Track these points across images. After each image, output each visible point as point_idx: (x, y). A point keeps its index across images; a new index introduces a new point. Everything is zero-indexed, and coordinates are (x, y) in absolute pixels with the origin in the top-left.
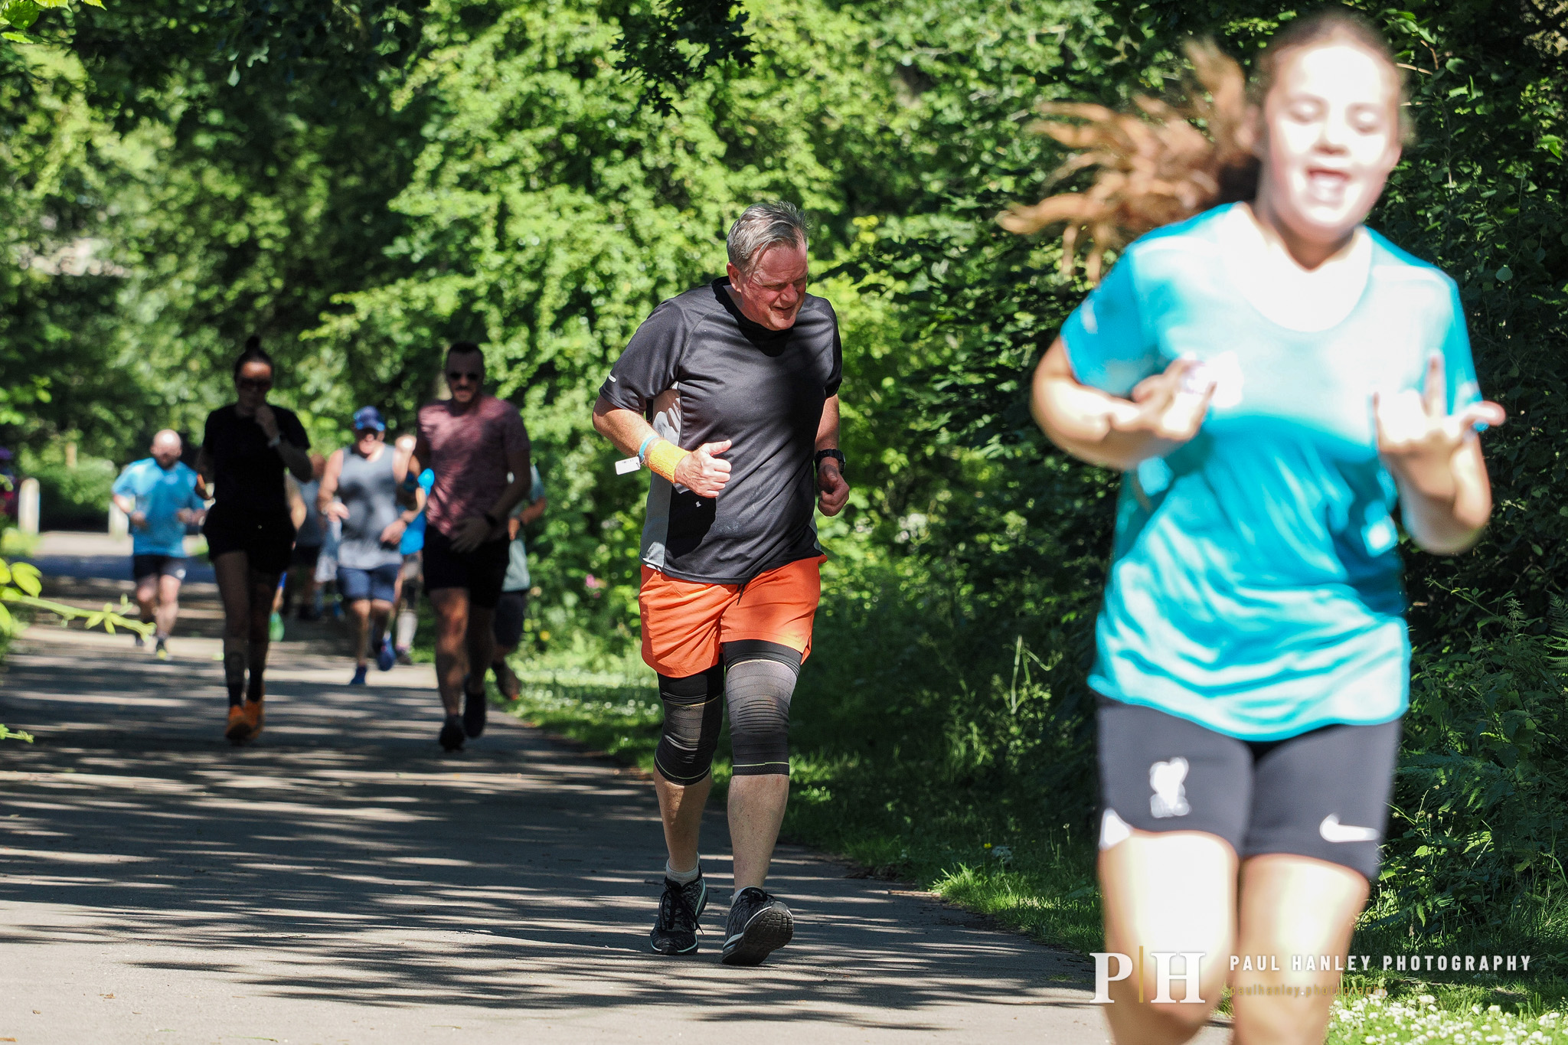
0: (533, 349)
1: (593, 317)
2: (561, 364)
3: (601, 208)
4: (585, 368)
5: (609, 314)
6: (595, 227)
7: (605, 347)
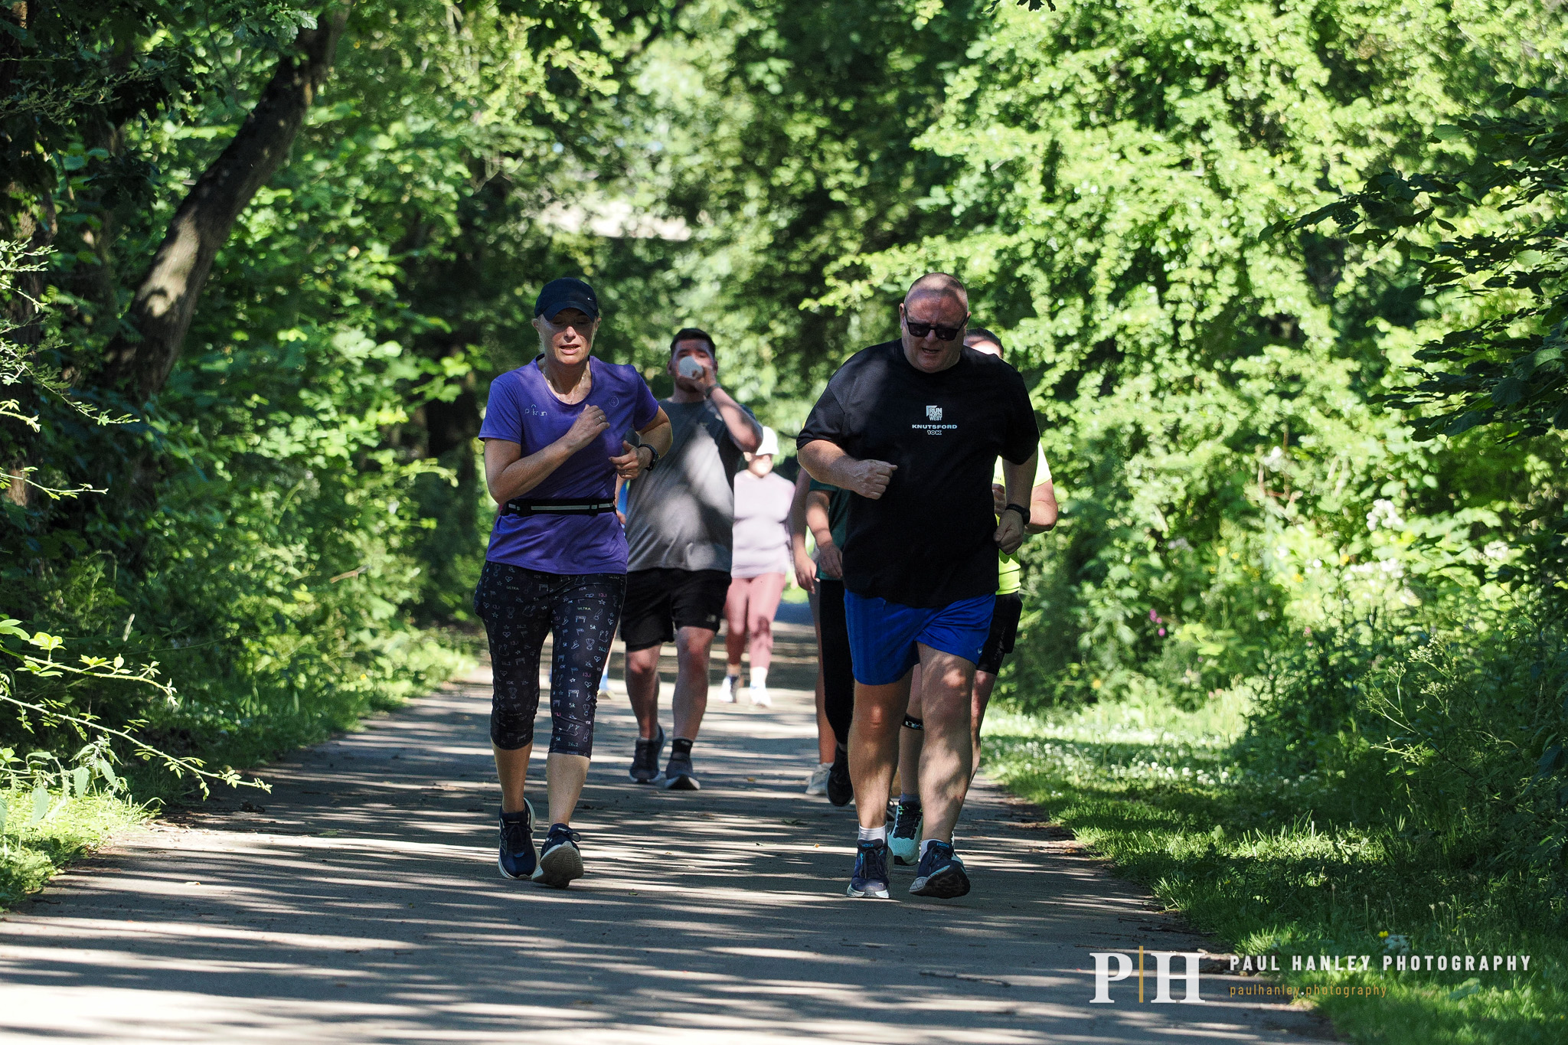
0: (1088, 325)
1: (1163, 285)
2: (1123, 343)
3: (1175, 149)
4: (1153, 347)
5: (1182, 281)
6: (1168, 172)
7: (1177, 323)
